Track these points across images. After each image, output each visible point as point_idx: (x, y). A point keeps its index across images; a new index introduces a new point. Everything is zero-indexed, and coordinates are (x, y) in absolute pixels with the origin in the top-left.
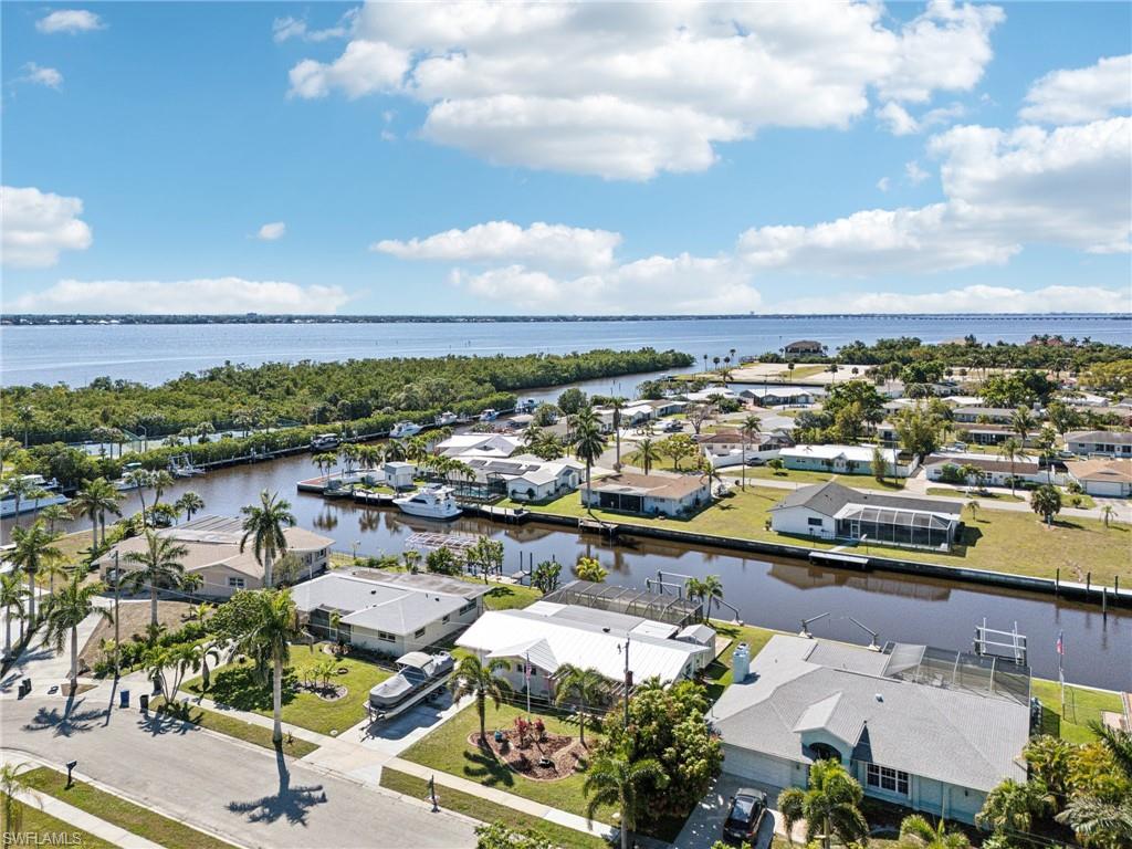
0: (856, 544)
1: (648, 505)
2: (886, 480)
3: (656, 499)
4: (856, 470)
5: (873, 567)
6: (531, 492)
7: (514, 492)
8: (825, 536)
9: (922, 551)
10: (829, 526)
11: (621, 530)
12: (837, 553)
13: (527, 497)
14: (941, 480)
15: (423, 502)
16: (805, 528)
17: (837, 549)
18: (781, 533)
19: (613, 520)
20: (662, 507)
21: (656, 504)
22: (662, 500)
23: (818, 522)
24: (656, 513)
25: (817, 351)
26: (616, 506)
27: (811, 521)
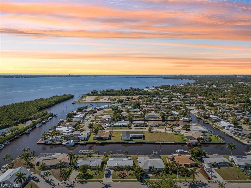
0: (133, 140)
1: (104, 139)
2: (129, 127)
3: (105, 137)
4: (125, 126)
5: (137, 143)
6: (85, 139)
7: (81, 139)
8: (129, 140)
9: (140, 140)
10: (129, 138)
11: (102, 143)
12: (131, 142)
13: (84, 140)
14: (135, 127)
15: (69, 143)
16: (126, 139)
17: (131, 141)
18: (124, 140)
19: (100, 142)
20: (106, 138)
21: (105, 138)
22: (106, 137)
23: (128, 138)
24: (105, 140)
25: (96, 92)
26: (99, 139)
27: (127, 138)
